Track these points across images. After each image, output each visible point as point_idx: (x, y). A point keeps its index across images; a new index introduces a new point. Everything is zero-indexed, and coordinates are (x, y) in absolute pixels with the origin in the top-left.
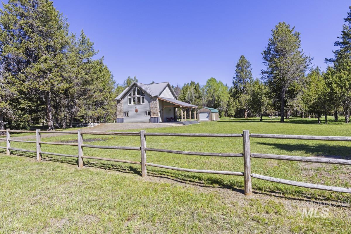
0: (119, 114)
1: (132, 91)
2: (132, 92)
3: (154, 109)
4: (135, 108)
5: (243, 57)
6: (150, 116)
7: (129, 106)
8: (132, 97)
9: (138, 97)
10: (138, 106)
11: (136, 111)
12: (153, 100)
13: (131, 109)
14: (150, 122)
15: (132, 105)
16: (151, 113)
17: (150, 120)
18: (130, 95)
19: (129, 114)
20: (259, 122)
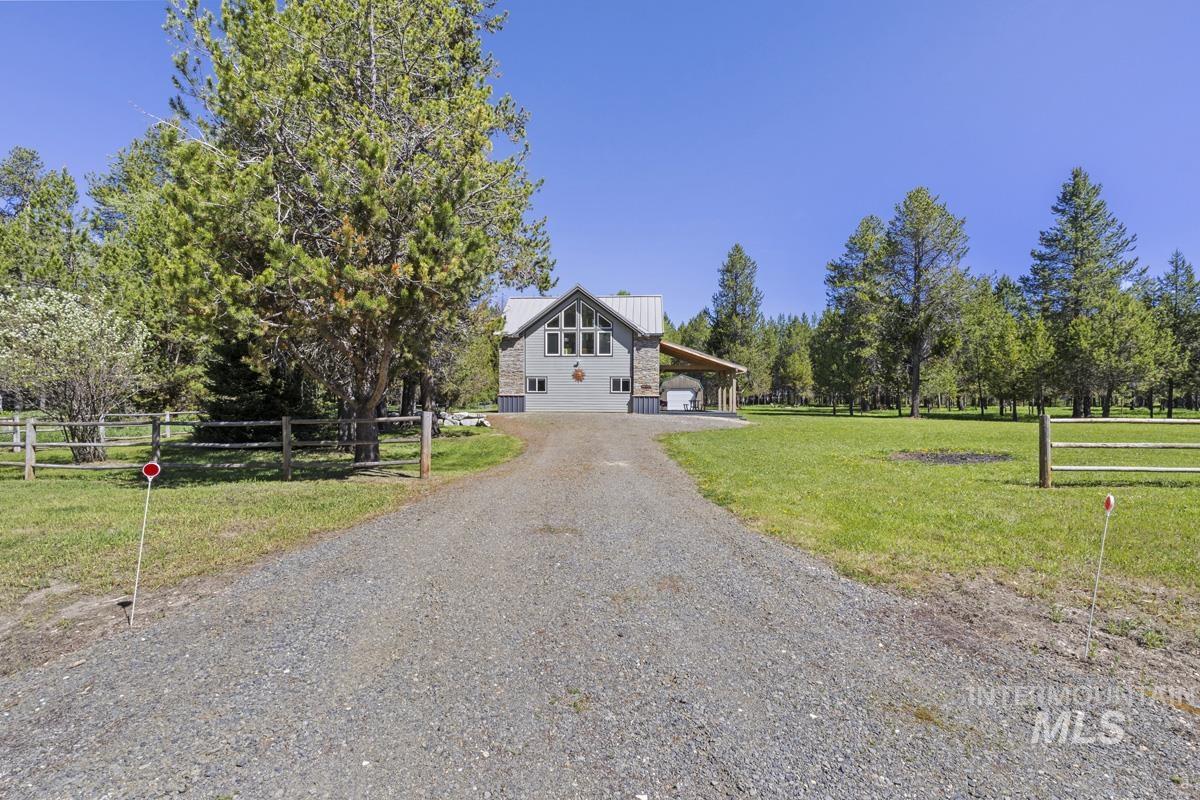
0: (507, 384)
1: (563, 312)
2: (562, 315)
3: (645, 373)
4: (576, 366)
5: (737, 249)
6: (632, 393)
7: (546, 359)
8: (561, 330)
9: (584, 335)
10: (584, 361)
11: (578, 377)
12: (644, 347)
13: (558, 368)
14: (631, 411)
15: (561, 356)
16: (637, 386)
17: (630, 404)
18: (555, 323)
19: (549, 386)
20: (830, 415)
